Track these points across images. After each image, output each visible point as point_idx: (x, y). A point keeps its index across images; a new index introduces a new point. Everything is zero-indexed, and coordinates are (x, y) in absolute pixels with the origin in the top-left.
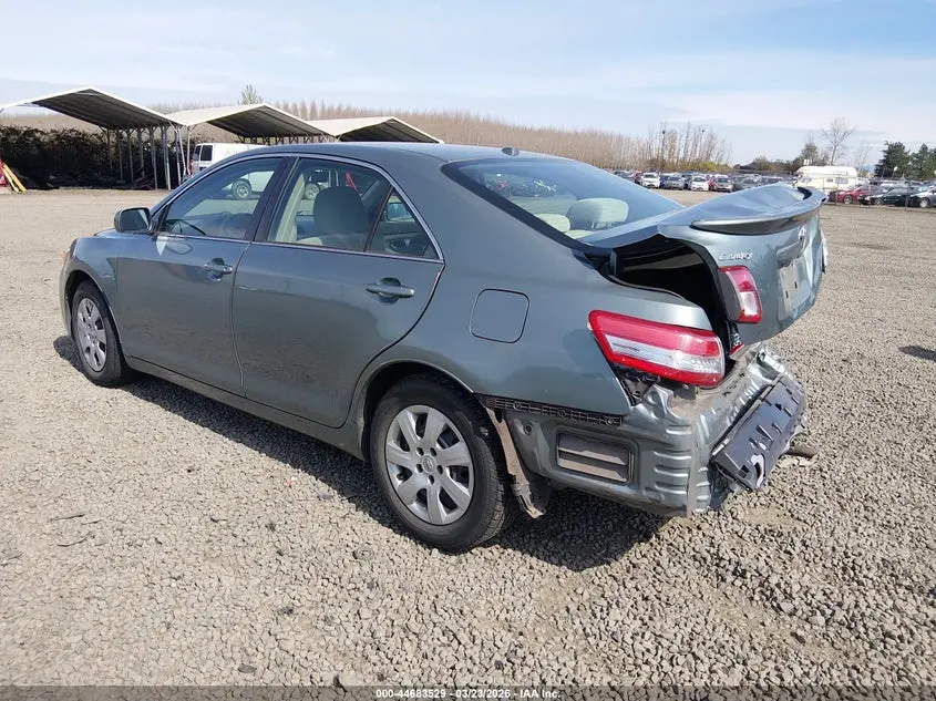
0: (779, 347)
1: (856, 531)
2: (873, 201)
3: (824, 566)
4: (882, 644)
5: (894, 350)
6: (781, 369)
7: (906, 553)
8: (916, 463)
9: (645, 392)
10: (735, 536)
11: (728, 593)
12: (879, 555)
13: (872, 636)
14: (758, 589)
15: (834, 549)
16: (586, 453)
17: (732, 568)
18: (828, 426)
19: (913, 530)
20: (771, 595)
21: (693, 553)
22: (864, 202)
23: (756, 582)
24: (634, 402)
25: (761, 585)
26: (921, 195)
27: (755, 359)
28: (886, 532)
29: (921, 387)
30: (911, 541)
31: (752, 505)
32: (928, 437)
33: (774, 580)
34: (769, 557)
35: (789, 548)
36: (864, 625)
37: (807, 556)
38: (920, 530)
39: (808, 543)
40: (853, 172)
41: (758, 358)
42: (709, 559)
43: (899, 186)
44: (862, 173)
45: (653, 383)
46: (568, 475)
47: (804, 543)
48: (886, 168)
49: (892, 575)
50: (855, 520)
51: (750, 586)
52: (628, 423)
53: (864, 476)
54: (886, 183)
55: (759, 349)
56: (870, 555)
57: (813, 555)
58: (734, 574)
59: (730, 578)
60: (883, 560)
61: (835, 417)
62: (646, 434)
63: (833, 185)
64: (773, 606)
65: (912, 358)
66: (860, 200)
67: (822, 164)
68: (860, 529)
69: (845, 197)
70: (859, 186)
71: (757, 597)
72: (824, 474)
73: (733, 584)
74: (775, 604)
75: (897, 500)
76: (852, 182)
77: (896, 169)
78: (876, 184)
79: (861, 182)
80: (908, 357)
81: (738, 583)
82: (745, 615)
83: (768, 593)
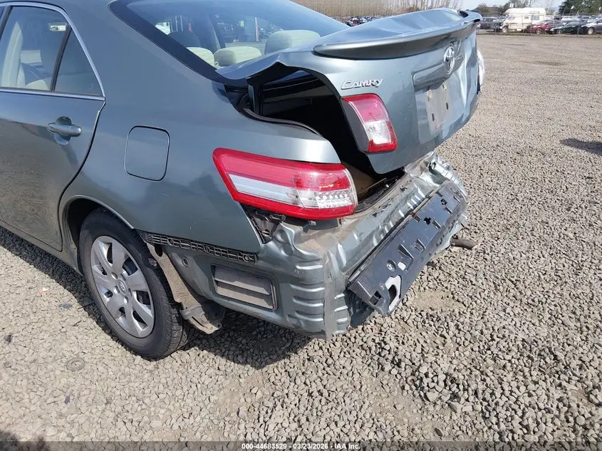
0: (471, 145)
1: (504, 311)
2: (556, 31)
3: (472, 350)
4: (510, 435)
5: (556, 142)
6: (448, 175)
7: (544, 331)
8: (562, 241)
9: (274, 229)
10: (402, 322)
11: (385, 382)
12: (521, 336)
13: (503, 426)
14: (410, 379)
15: (482, 333)
16: (236, 284)
17: (390, 357)
18: (497, 211)
19: (552, 308)
20: (420, 384)
21: (361, 343)
22: (549, 32)
23: (409, 371)
24: (265, 241)
25: (413, 374)
26: (589, 25)
27: (427, 168)
28: (529, 310)
29: (573, 173)
30: (550, 318)
31: (422, 289)
32: (575, 216)
33: (424, 370)
34: (426, 342)
35: (444, 333)
36: (497, 416)
37: (459, 340)
38: (559, 308)
39: (461, 327)
40: (543, 11)
41: (430, 167)
42: (374, 348)
43: (573, 20)
44: (550, 12)
45: (280, 221)
46: (226, 301)
47: (457, 326)
48: (567, 8)
49: (529, 357)
50: (505, 300)
51: (403, 375)
52: (262, 259)
53: (518, 257)
54: (565, 19)
55: (431, 159)
56: (513, 337)
57: (463, 339)
58: (392, 362)
59: (388, 367)
60: (523, 340)
61: (504, 203)
62: (280, 269)
63: (529, 21)
64: (420, 395)
65: (570, 148)
66: (547, 31)
67: (524, 6)
68: (508, 310)
69: (536, 29)
70: (547, 21)
71: (407, 387)
72: (486, 256)
73: (390, 372)
74: (422, 394)
75: (542, 277)
76: (542, 19)
77: (572, 7)
78: (558, 19)
79: (549, 18)
80: (567, 148)
81: (394, 372)
82: (395, 407)
83: (418, 383)
